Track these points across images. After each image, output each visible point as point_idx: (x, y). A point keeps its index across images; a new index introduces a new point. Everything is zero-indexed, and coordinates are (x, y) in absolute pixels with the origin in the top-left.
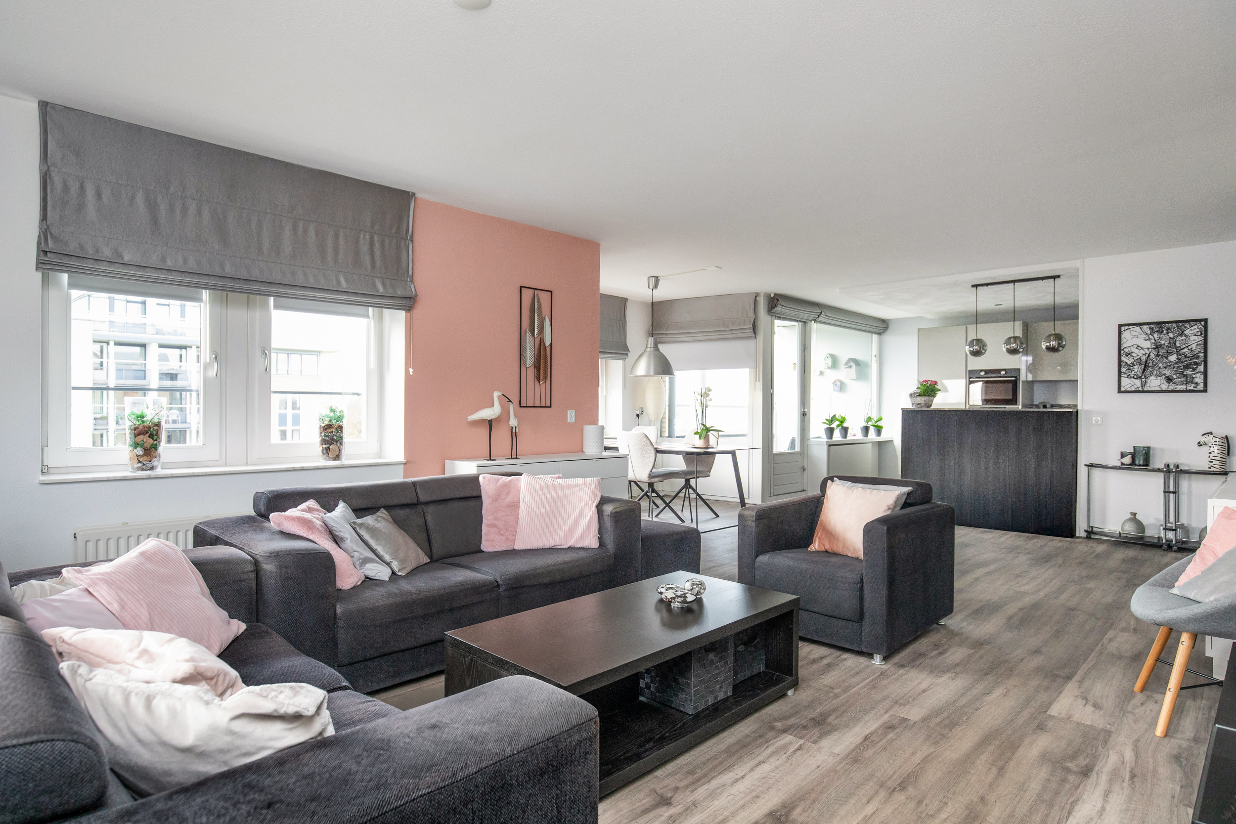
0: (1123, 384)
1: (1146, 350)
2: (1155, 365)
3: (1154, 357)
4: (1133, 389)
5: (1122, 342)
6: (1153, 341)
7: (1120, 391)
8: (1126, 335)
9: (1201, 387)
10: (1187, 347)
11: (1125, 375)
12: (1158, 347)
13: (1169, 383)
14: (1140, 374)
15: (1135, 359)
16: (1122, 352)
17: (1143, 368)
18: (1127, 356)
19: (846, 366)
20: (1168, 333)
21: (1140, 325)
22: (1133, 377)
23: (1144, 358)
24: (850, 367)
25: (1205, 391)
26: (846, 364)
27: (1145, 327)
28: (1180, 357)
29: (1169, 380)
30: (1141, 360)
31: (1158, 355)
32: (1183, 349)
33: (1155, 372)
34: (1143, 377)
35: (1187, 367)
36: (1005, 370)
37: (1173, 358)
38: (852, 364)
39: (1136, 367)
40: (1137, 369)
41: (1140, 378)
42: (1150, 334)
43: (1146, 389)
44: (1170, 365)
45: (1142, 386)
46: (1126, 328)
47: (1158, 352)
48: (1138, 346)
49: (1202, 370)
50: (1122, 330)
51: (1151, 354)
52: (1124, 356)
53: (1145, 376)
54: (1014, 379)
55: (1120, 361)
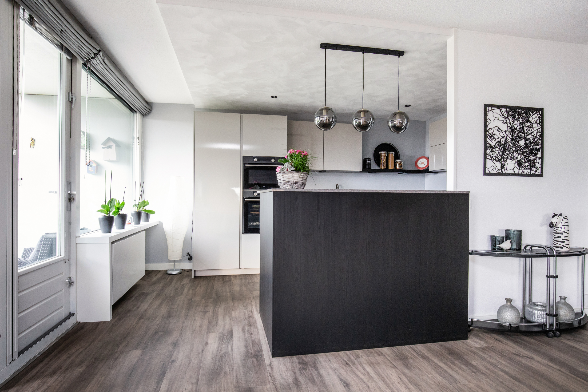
0: (488, 166)
1: (504, 133)
2: (511, 149)
3: (510, 140)
4: (495, 172)
5: (487, 123)
6: (509, 125)
7: (485, 174)
8: (490, 115)
9: (539, 172)
10: (531, 133)
11: (489, 157)
12: (513, 130)
13: (519, 167)
14: (499, 156)
15: (497, 141)
16: (487, 133)
17: (502, 150)
18: (491, 137)
19: (104, 146)
20: (519, 118)
21: (500, 107)
22: (495, 159)
23: (503, 141)
24: (110, 147)
25: (541, 175)
26: (104, 143)
27: (504, 110)
28: (527, 142)
29: (520, 164)
30: (501, 142)
31: (512, 139)
32: (529, 135)
33: (511, 155)
34: (502, 160)
35: (531, 152)
36: (274, 158)
37: (522, 143)
38: (111, 144)
39: (497, 149)
40: (498, 151)
41: (499, 160)
42: (507, 118)
43: (504, 172)
44: (520, 150)
45: (501, 169)
46: (490, 108)
47: (513, 136)
48: (499, 129)
49: (540, 156)
50: (487, 110)
51: (508, 138)
52: (489, 137)
55: (485, 142)
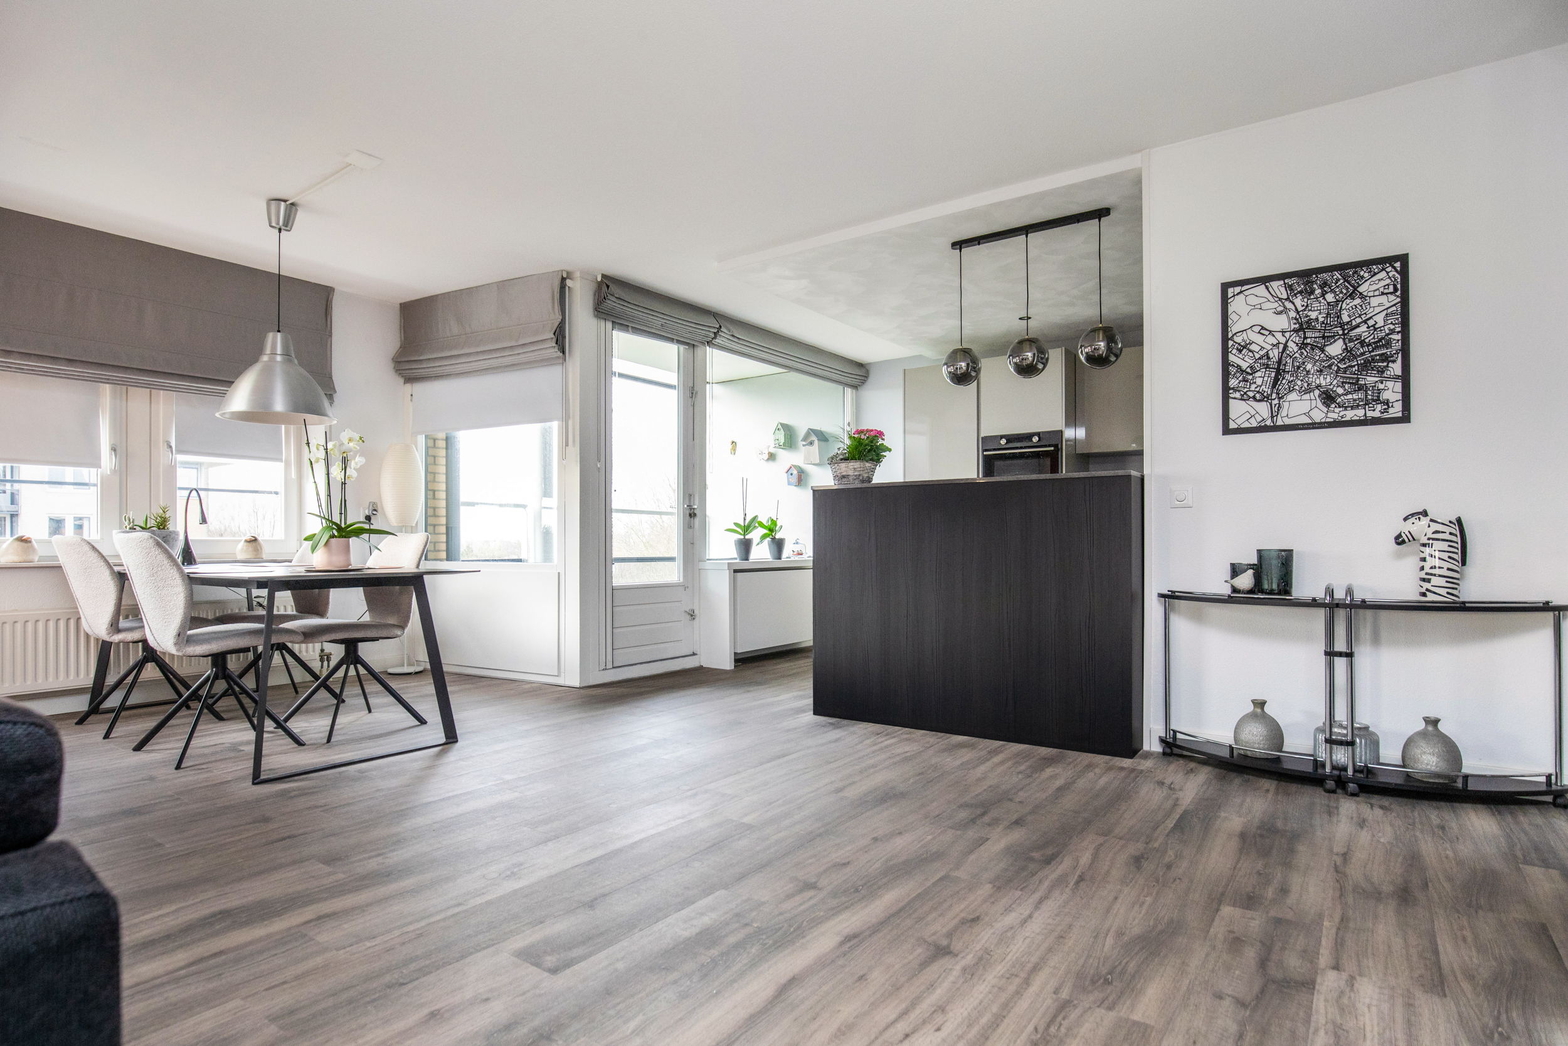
0: (1232, 415)
1: (1279, 336)
2: (1299, 367)
3: (1296, 348)
4: (1255, 424)
5: (1230, 322)
6: (1293, 314)
7: (1227, 431)
8: (1237, 305)
9: (1396, 410)
10: (1365, 322)
11: (1238, 395)
12: (1303, 326)
13: (1328, 406)
14: (1267, 390)
15: (1257, 356)
16: (1230, 343)
17: (1273, 375)
18: (1240, 351)
19: (804, 443)
20: (1323, 295)
21: (1264, 280)
22: (1254, 398)
23: (1275, 354)
24: (811, 443)
25: (1405, 418)
26: (804, 439)
27: (1275, 285)
28: (1351, 345)
29: (1328, 398)
30: (1268, 358)
31: (1303, 346)
32: (1358, 326)
33: (1299, 383)
34: (1274, 396)
35: (1366, 366)
36: (1038, 434)
37: (1336, 349)
38: (814, 438)
39: (1258, 374)
40: (1262, 380)
41: (1265, 398)
42: (1288, 299)
43: (1279, 423)
44: (1330, 366)
45: (1272, 417)
46: (1238, 289)
47: (1305, 338)
48: (1263, 328)
49: (1399, 372)
50: (1230, 295)
51: (1290, 344)
52: (1234, 351)
53: (1278, 394)
54: (1052, 448)
55: (1226, 364)
